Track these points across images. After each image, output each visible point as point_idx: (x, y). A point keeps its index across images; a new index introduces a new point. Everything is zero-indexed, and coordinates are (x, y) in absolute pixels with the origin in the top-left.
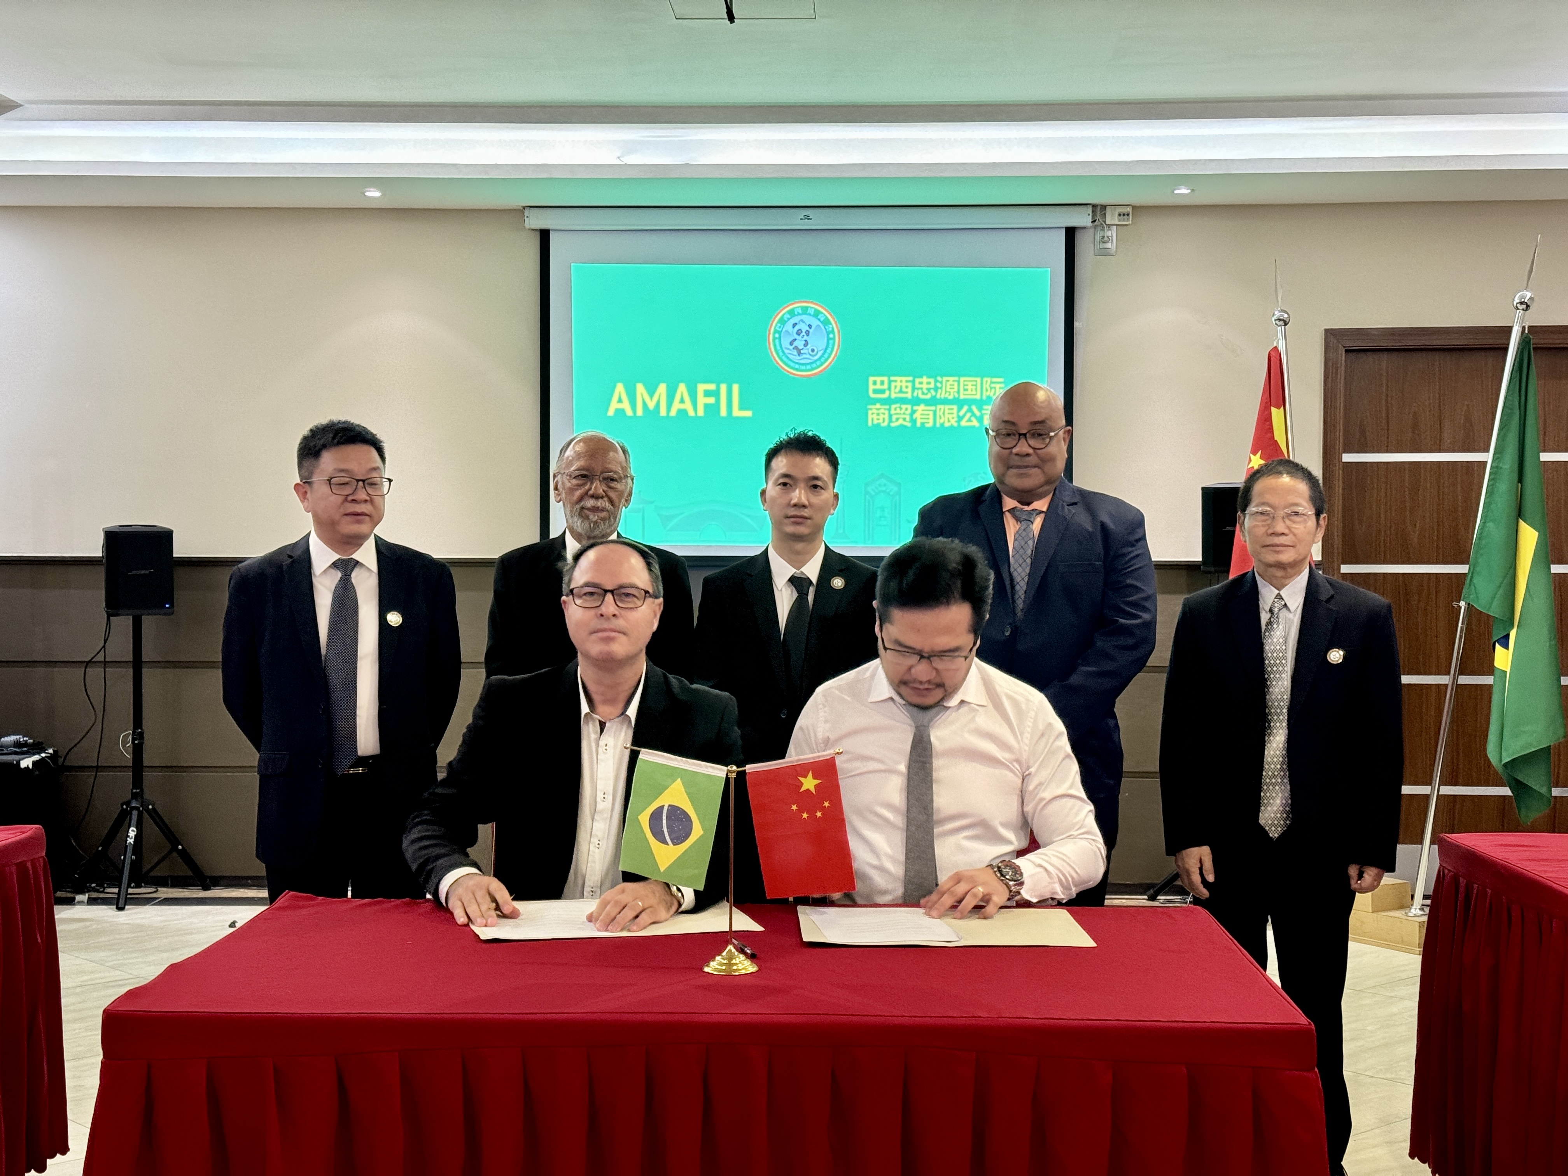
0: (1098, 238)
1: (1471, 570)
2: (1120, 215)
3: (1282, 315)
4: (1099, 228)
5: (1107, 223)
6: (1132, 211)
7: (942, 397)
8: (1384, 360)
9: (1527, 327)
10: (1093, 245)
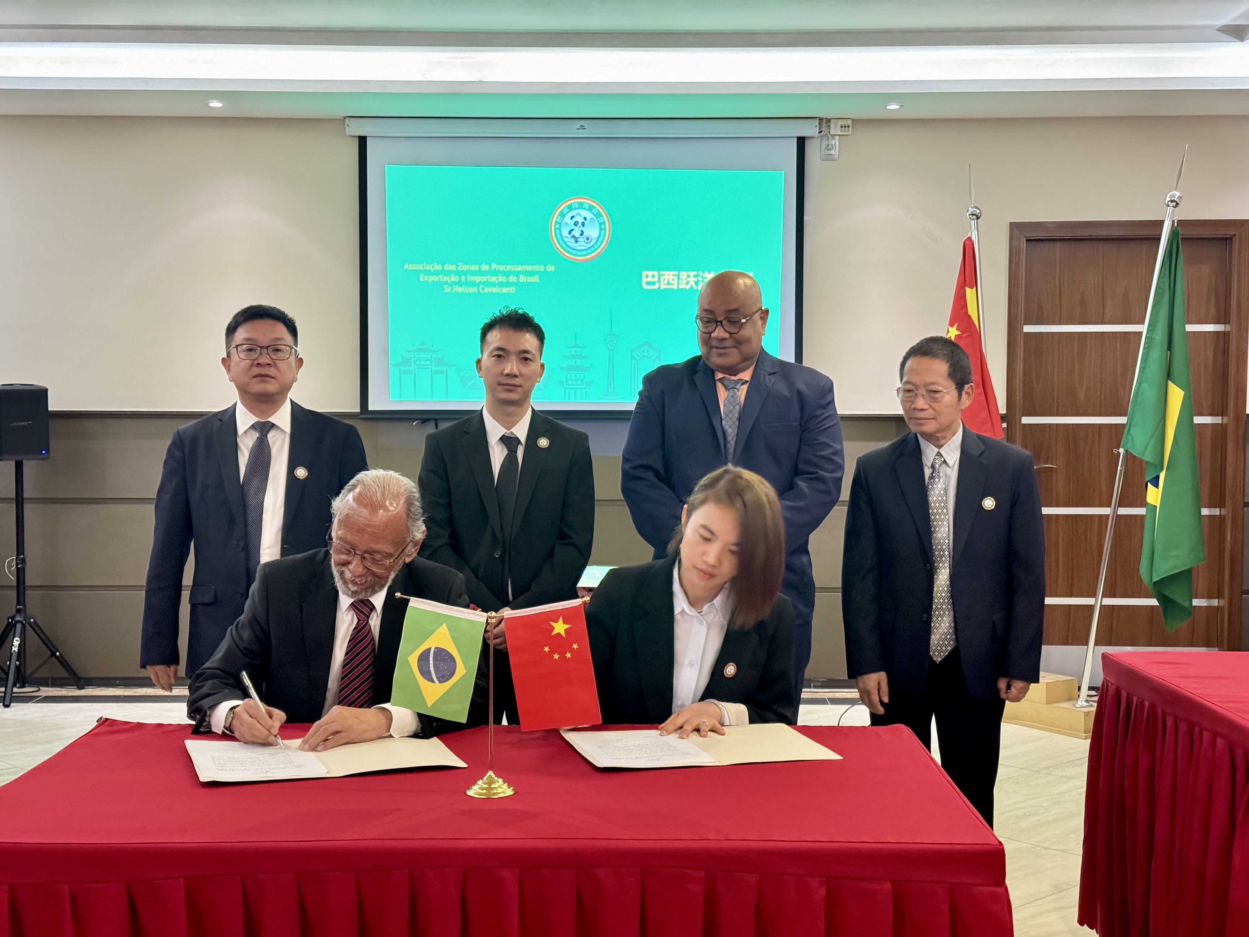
0: (824, 146)
1: (1129, 422)
2: (842, 127)
3: (974, 211)
4: (825, 138)
5: (831, 134)
6: (852, 123)
8: (1058, 248)
9: (1176, 221)
10: (819, 152)
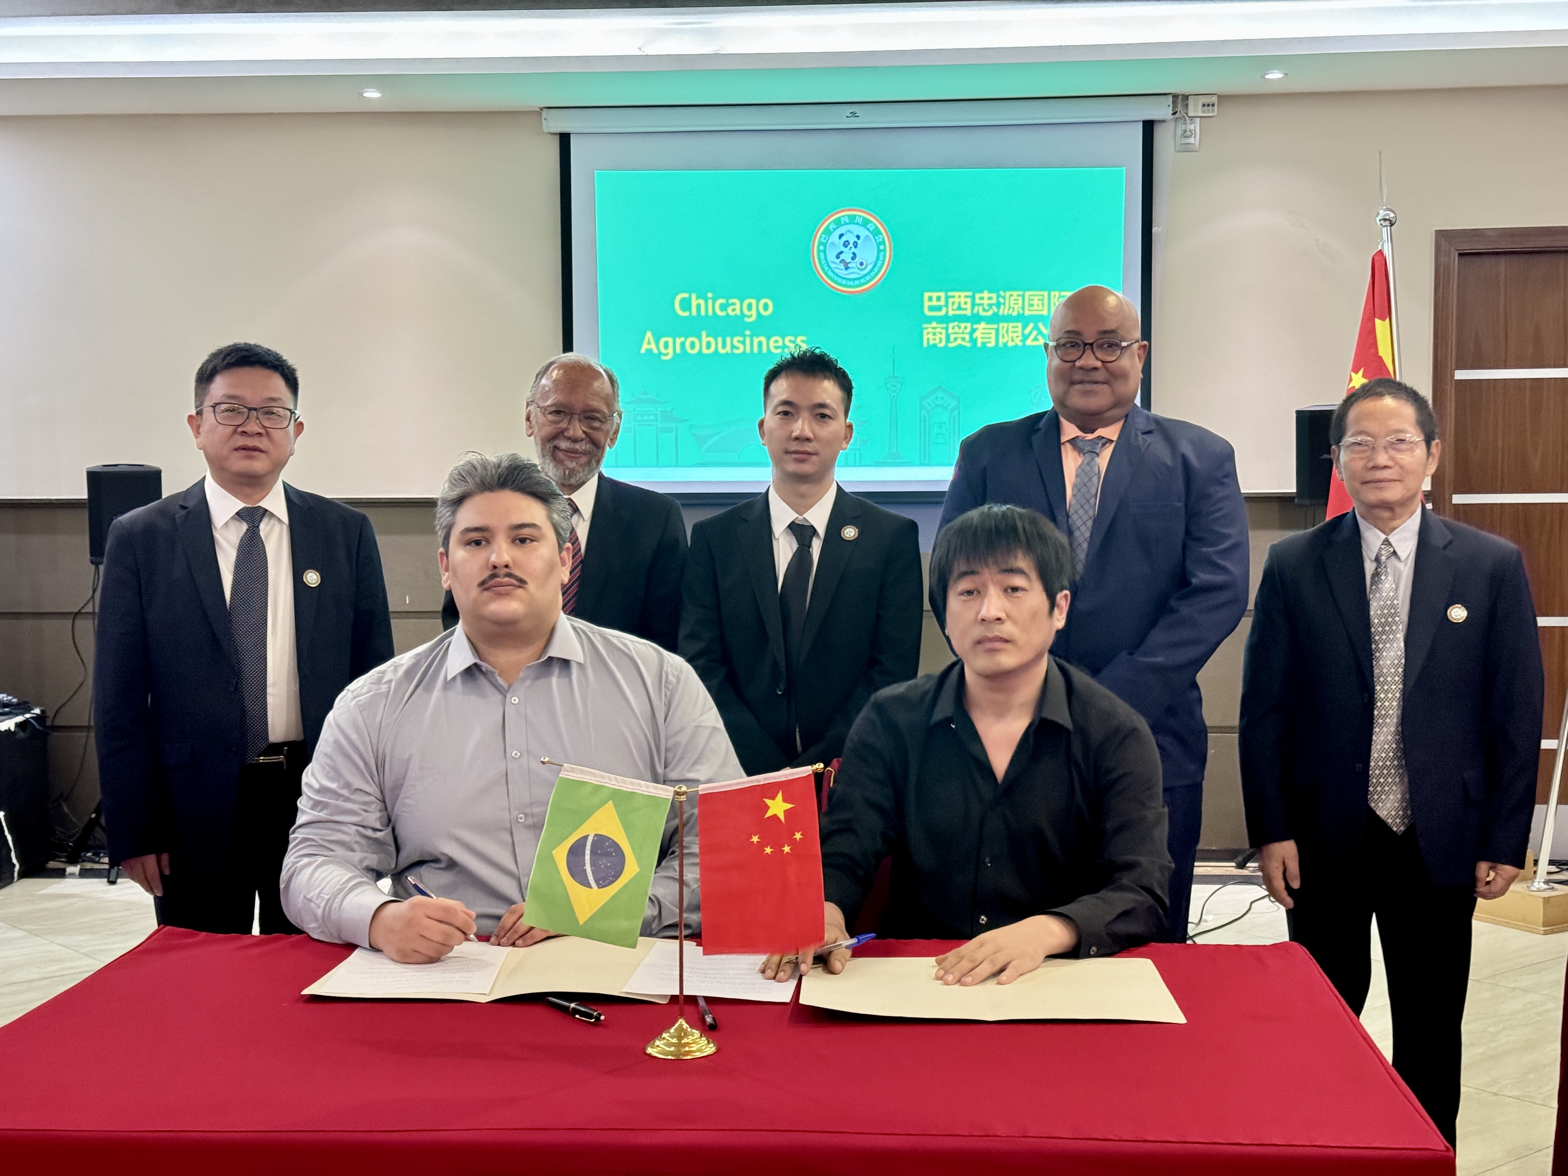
0: (1179, 132)
2: (1204, 105)
3: (1388, 215)
4: (1180, 121)
5: (1190, 115)
6: (1218, 101)
7: (1006, 313)
8: (1502, 265)
10: (1173, 141)
